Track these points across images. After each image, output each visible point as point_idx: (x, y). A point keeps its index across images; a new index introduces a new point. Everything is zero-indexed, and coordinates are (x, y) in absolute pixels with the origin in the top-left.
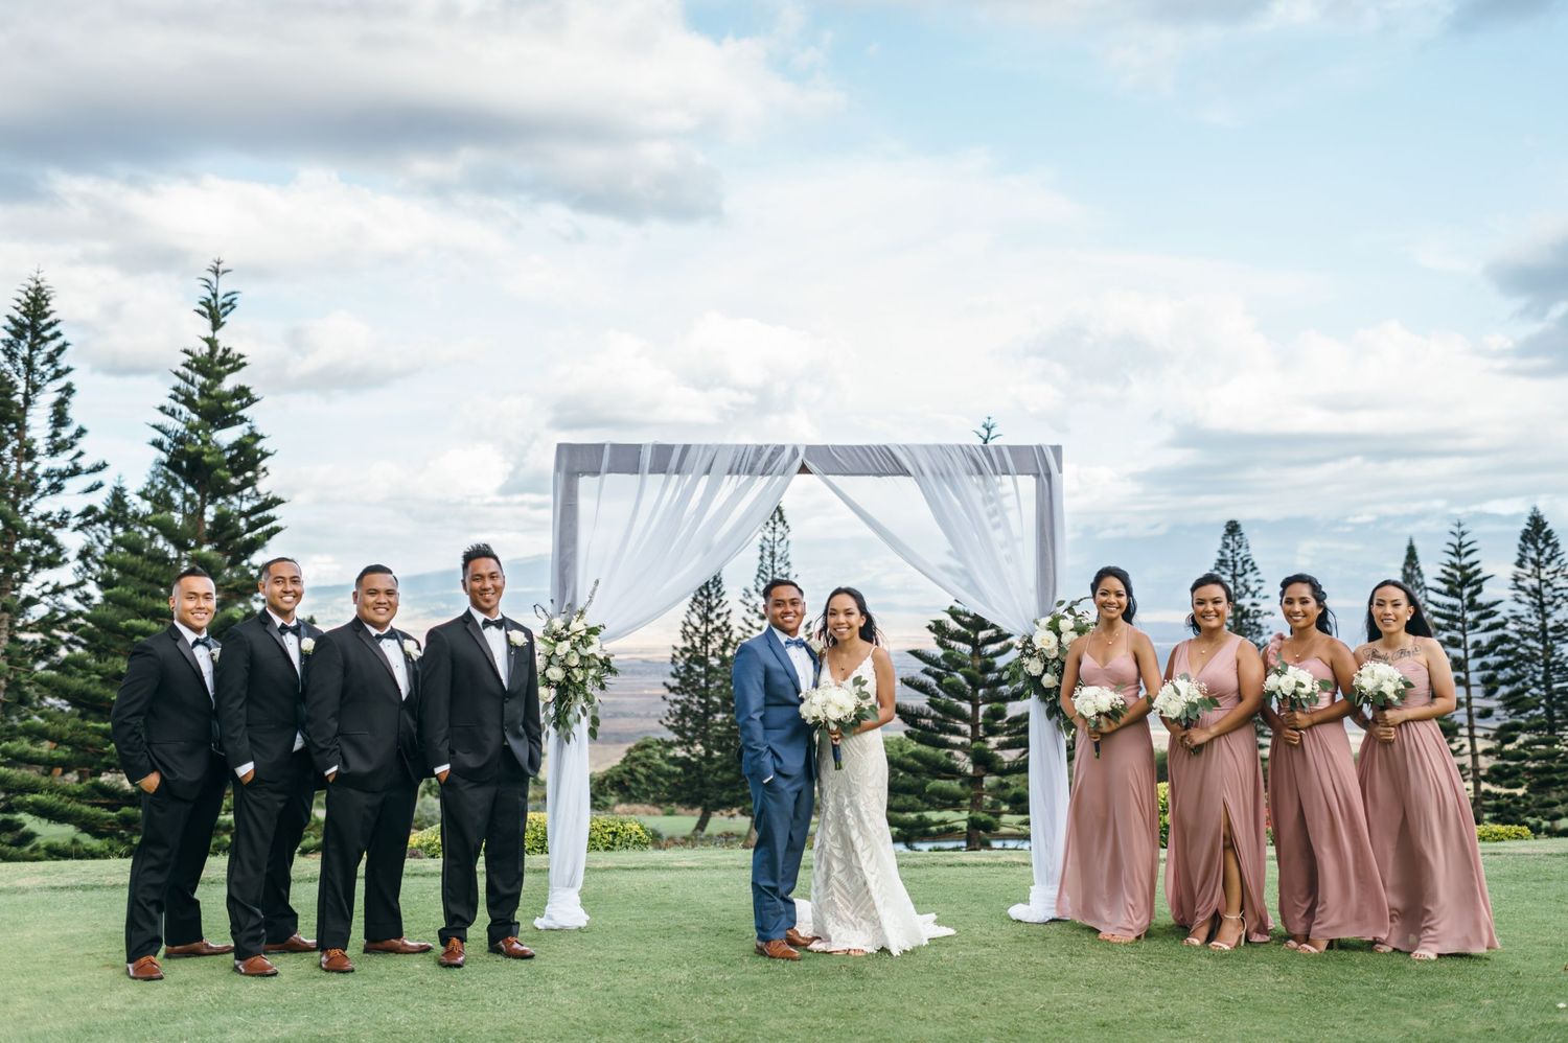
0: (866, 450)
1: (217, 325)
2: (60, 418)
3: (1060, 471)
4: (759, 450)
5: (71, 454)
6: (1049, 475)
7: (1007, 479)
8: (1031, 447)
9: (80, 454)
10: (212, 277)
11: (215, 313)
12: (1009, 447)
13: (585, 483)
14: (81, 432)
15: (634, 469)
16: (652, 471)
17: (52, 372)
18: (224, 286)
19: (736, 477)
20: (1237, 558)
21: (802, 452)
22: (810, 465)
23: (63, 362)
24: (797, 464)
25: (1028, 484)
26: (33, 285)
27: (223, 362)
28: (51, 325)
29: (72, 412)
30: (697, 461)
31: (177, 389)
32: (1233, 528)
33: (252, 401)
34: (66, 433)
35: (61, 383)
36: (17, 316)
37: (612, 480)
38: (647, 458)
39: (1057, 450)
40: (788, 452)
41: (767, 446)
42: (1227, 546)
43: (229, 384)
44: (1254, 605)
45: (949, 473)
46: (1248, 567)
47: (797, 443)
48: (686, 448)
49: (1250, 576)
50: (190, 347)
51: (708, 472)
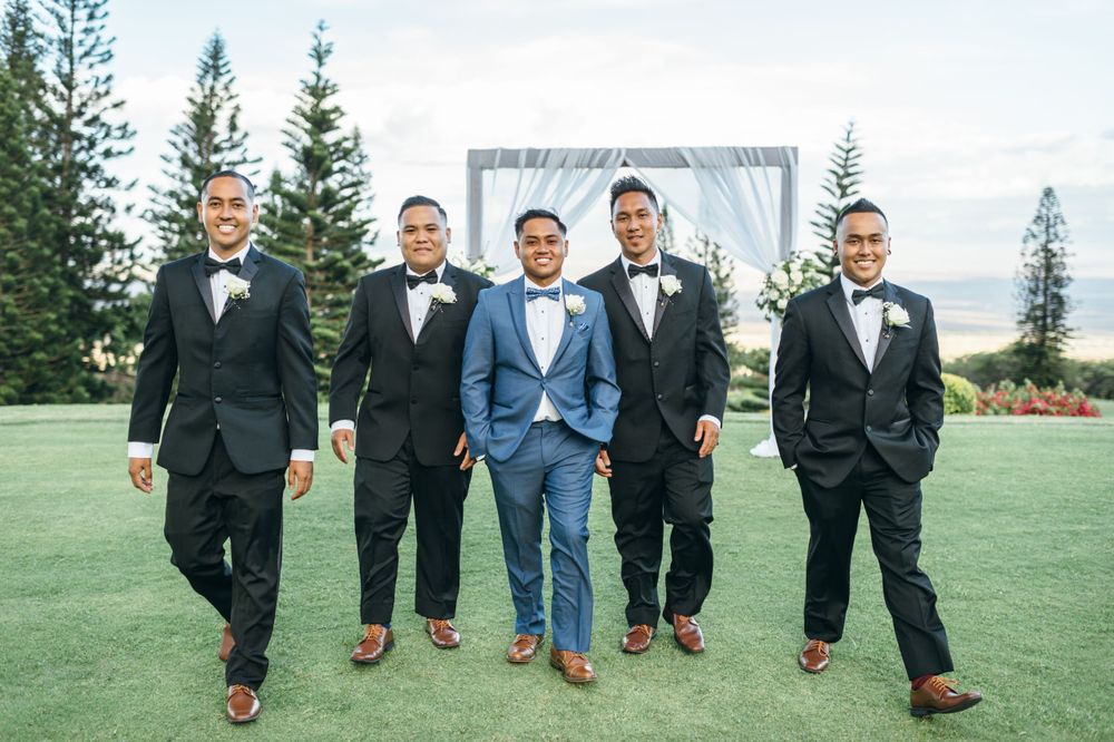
0: (667, 151)
1: (320, 64)
2: (233, 127)
3: (796, 162)
4: (595, 151)
5: (240, 150)
6: (789, 167)
7: (759, 169)
8: (777, 148)
9: (246, 150)
10: (318, 31)
11: (320, 56)
12: (762, 149)
13: (487, 175)
14: (246, 135)
15: (515, 165)
16: (527, 166)
17: (227, 96)
18: (325, 38)
19: (580, 170)
20: (1051, 216)
21: (623, 153)
22: (629, 161)
23: (234, 89)
24: (620, 161)
25: (775, 173)
26: (214, 38)
27: (324, 89)
28: (225, 65)
29: (240, 122)
30: (554, 160)
31: (297, 107)
32: (1048, 193)
33: (342, 114)
34: (237, 136)
35: (233, 103)
36: (205, 59)
37: (502, 172)
38: (523, 159)
39: (795, 150)
40: (614, 154)
41: (600, 149)
42: (1043, 205)
43: (327, 104)
44: (1062, 248)
45: (720, 167)
46: (1058, 220)
47: (621, 146)
48: (548, 151)
49: (1060, 228)
50: (305, 79)
51: (562, 167)
